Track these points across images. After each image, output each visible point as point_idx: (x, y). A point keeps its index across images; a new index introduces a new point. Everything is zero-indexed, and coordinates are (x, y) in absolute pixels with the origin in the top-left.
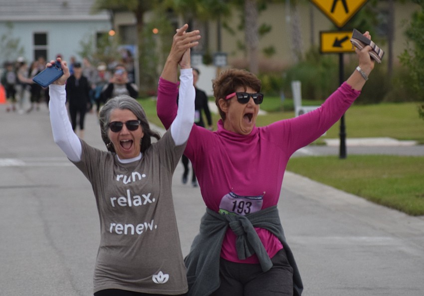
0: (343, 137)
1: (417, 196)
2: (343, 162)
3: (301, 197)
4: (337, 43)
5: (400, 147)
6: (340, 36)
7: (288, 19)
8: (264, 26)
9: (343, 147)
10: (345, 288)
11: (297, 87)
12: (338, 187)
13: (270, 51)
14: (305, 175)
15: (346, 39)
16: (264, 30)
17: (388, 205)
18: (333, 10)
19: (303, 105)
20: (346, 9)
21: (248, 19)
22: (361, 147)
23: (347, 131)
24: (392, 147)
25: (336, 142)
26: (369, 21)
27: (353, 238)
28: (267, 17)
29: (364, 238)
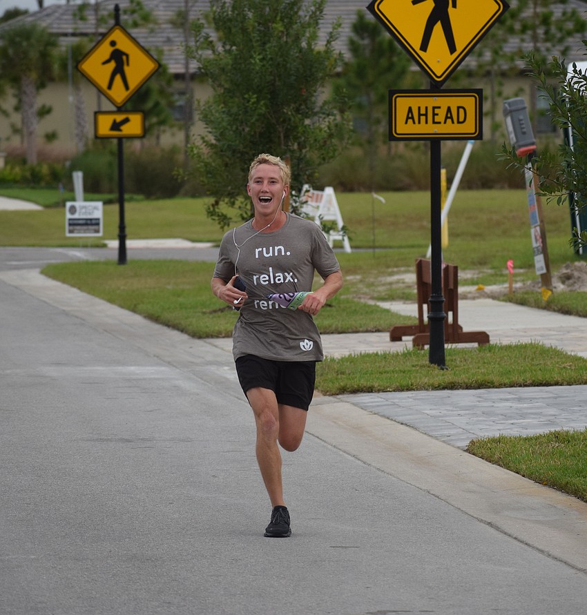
0: (122, 238)
1: (204, 313)
2: (122, 267)
3: (66, 314)
4: (116, 126)
5: (192, 249)
6: (119, 118)
7: (71, 99)
8: (44, 107)
9: (122, 249)
10: (97, 440)
11: (78, 177)
12: (111, 301)
13: (51, 137)
14: (73, 286)
15: (126, 121)
16: (44, 112)
17: (168, 324)
18: (110, 87)
19: (86, 200)
20: (127, 87)
21: (25, 98)
22: (148, 249)
23: (128, 231)
24: (184, 249)
25: (115, 244)
26: (163, 102)
27: (120, 368)
28: (46, 97)
29: (132, 368)
